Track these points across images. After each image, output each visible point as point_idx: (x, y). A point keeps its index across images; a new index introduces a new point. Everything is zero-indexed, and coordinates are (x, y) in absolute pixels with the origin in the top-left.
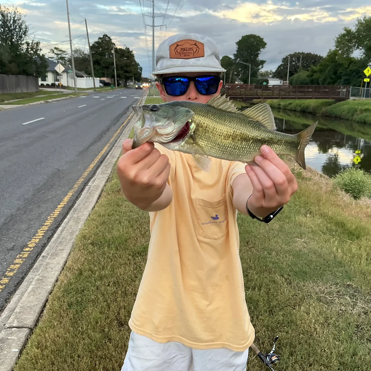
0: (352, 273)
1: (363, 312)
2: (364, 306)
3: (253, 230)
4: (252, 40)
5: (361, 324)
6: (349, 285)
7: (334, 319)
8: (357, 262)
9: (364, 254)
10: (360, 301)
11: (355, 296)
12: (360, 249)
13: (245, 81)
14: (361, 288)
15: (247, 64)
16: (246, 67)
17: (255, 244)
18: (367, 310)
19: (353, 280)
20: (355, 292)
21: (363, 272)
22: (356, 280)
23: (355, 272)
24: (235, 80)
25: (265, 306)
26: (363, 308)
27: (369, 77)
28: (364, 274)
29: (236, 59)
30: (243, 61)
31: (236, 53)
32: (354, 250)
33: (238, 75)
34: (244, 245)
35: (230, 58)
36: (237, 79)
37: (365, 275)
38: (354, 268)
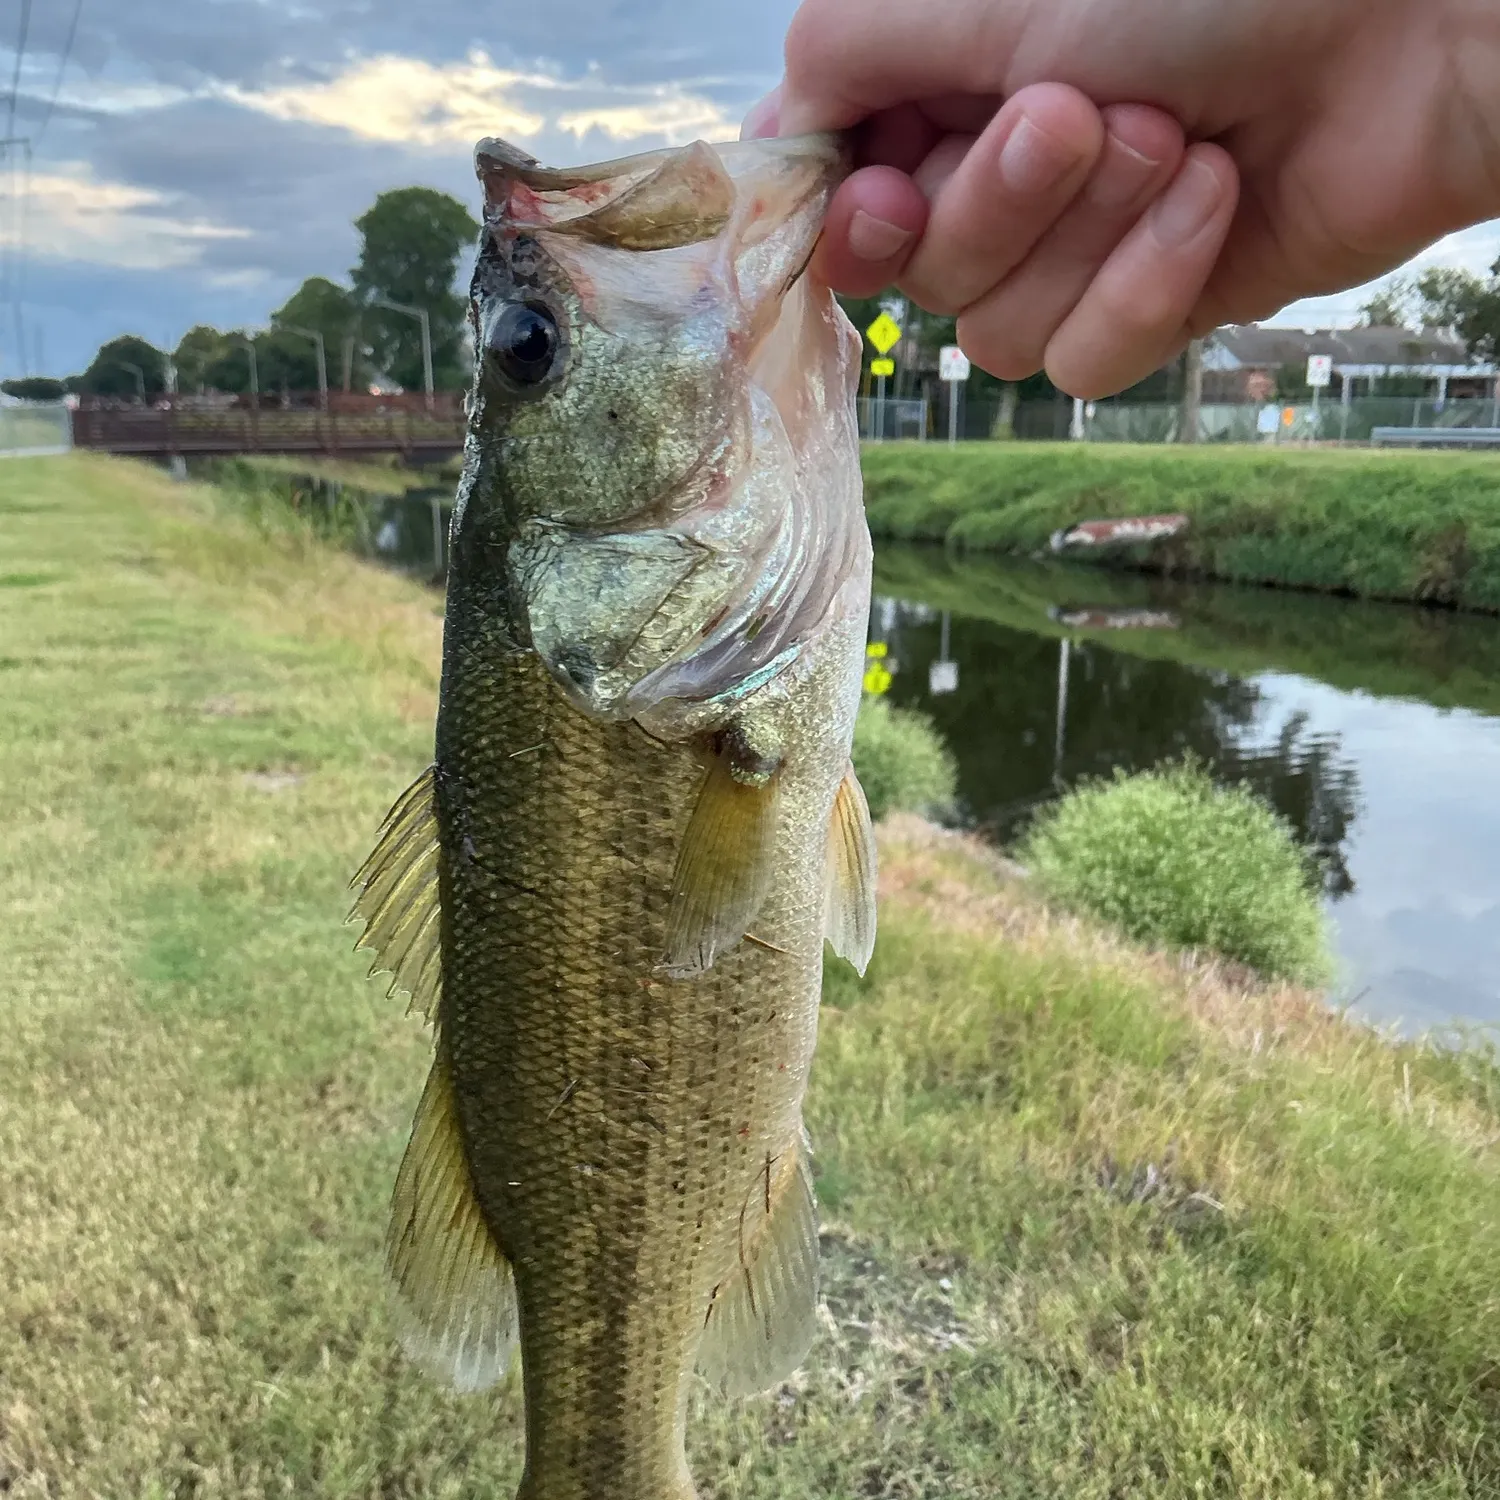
0: (843, 1171)
1: (900, 1382)
2: (901, 1347)
3: (364, 1014)
4: (421, 209)
5: (895, 1457)
6: (826, 1239)
7: (747, 1461)
8: (862, 1109)
9: (896, 1064)
10: (883, 1322)
11: (860, 1294)
12: (875, 1040)
13: (411, 381)
14: (887, 1244)
15: (410, 310)
16: (409, 325)
17: (363, 1087)
18: (921, 1369)
19: (848, 1208)
20: (859, 1269)
21: (891, 1155)
22: (858, 1203)
23: (854, 1164)
24: (368, 379)
25: (362, 1459)
26: (901, 1356)
27: (889, 355)
28: (897, 1166)
29: (360, 292)
30: (393, 296)
31: (358, 264)
32: (847, 1049)
33: (378, 359)
34: (299, 1101)
35: (334, 289)
36: (378, 375)
37: (902, 1172)
38: (852, 1141)
